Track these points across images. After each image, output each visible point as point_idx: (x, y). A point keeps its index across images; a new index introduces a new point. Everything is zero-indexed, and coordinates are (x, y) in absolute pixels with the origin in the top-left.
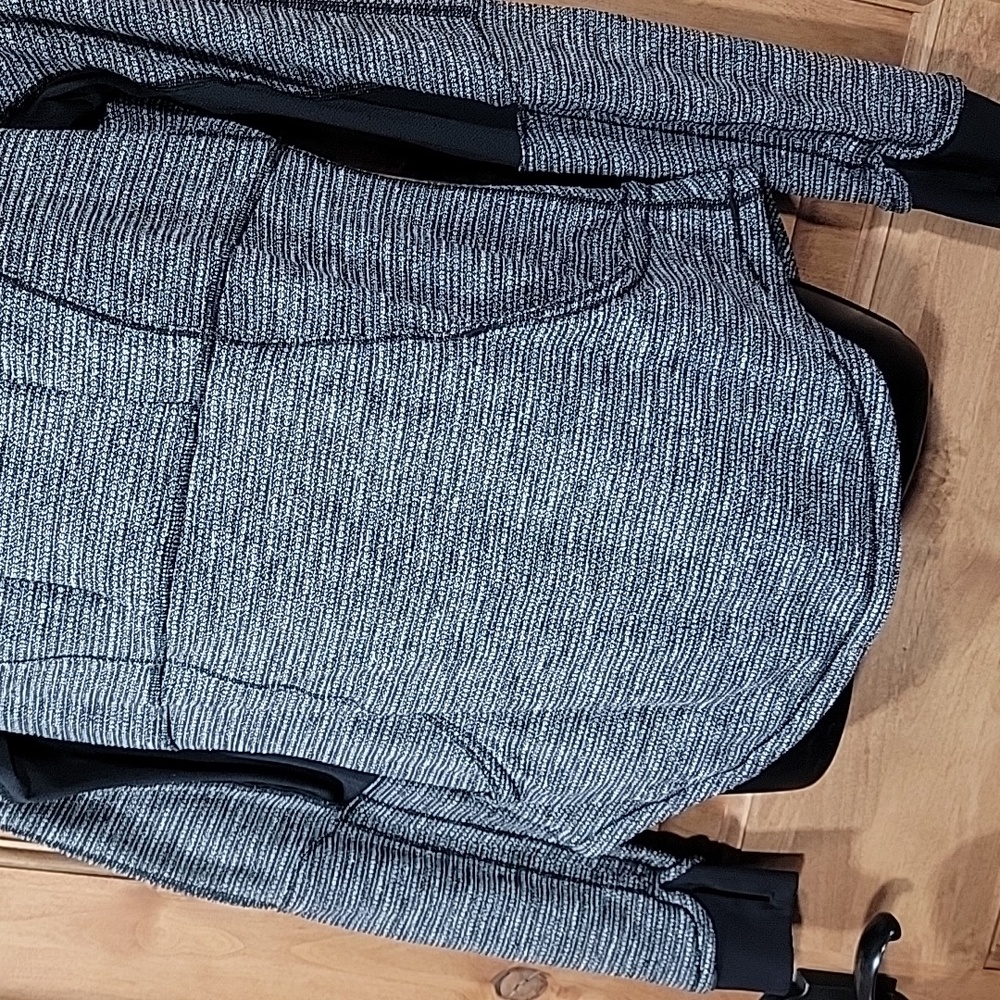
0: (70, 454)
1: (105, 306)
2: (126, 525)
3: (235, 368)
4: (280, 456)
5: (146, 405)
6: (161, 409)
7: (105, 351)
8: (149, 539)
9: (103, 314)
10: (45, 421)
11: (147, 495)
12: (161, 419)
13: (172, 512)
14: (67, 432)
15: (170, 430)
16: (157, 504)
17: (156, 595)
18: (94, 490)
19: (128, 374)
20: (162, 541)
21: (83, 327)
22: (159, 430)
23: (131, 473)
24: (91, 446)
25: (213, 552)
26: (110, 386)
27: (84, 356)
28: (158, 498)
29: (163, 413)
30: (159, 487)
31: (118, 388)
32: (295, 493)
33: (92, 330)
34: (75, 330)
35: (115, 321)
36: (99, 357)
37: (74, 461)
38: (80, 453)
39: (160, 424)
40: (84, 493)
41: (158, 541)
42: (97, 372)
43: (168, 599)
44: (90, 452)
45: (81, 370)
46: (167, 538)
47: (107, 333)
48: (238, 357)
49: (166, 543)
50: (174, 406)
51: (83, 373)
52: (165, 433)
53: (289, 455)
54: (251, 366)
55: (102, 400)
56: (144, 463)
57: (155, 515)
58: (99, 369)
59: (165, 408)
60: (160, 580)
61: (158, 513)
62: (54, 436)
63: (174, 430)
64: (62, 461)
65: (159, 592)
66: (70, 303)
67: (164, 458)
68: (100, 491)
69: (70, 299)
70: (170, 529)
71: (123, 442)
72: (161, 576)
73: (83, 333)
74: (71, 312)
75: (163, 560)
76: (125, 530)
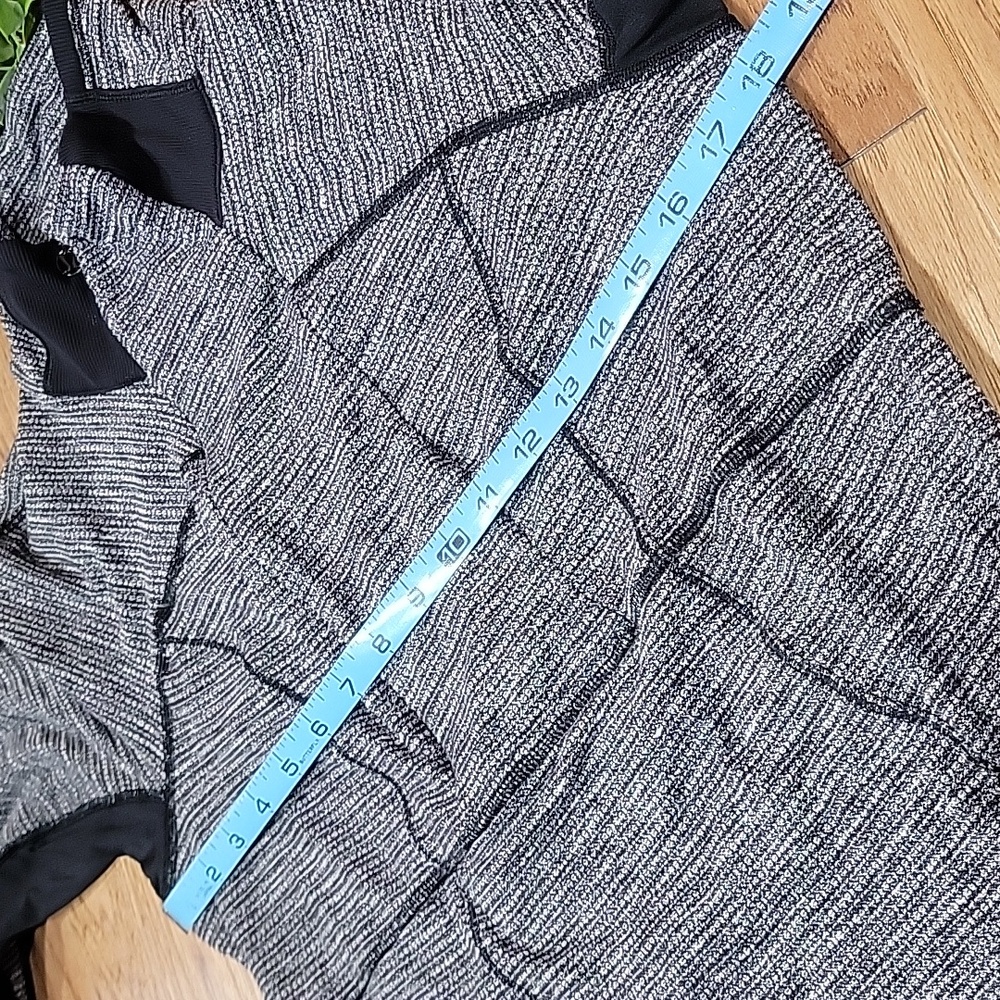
0: (488, 602)
1: (609, 462)
2: (496, 713)
3: (673, 613)
4: (670, 744)
5: (581, 598)
6: (596, 612)
7: (584, 512)
8: (507, 745)
9: (601, 470)
10: (490, 552)
11: (532, 696)
12: (591, 622)
13: (548, 731)
14: (502, 576)
15: (595, 640)
16: (536, 712)
17: (479, 809)
18: (488, 655)
19: (590, 550)
20: (517, 757)
21: (575, 474)
22: (583, 633)
23: (529, 663)
24: (512, 607)
25: (552, 800)
26: (564, 554)
27: (559, 505)
28: (542, 706)
29: (596, 617)
30: (551, 695)
31: (569, 560)
32: (668, 793)
33: (582, 481)
34: (566, 472)
35: (610, 484)
36: (574, 515)
37: (487, 611)
38: (498, 606)
39: (587, 628)
40: (476, 652)
41: (514, 753)
42: (560, 530)
43: (488, 822)
44: (507, 613)
45: (546, 519)
46: (524, 757)
47: (596, 492)
48: (684, 600)
49: (521, 761)
50: (613, 615)
51: (547, 524)
52: (587, 641)
53: (682, 746)
54: (693, 620)
55: (547, 564)
56: (548, 660)
57: (527, 723)
58: (565, 528)
59: (601, 612)
60: (492, 798)
61: (532, 723)
62: (489, 572)
63: (600, 642)
64: (476, 605)
65: (484, 807)
66: (577, 441)
67: (572, 666)
68: (494, 660)
69: (577, 436)
70: (533, 749)
71: (539, 623)
72: (494, 794)
73: (572, 480)
74: (571, 450)
75: (506, 778)
76: (492, 718)
